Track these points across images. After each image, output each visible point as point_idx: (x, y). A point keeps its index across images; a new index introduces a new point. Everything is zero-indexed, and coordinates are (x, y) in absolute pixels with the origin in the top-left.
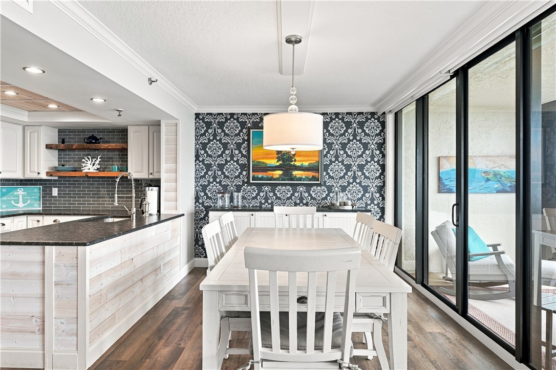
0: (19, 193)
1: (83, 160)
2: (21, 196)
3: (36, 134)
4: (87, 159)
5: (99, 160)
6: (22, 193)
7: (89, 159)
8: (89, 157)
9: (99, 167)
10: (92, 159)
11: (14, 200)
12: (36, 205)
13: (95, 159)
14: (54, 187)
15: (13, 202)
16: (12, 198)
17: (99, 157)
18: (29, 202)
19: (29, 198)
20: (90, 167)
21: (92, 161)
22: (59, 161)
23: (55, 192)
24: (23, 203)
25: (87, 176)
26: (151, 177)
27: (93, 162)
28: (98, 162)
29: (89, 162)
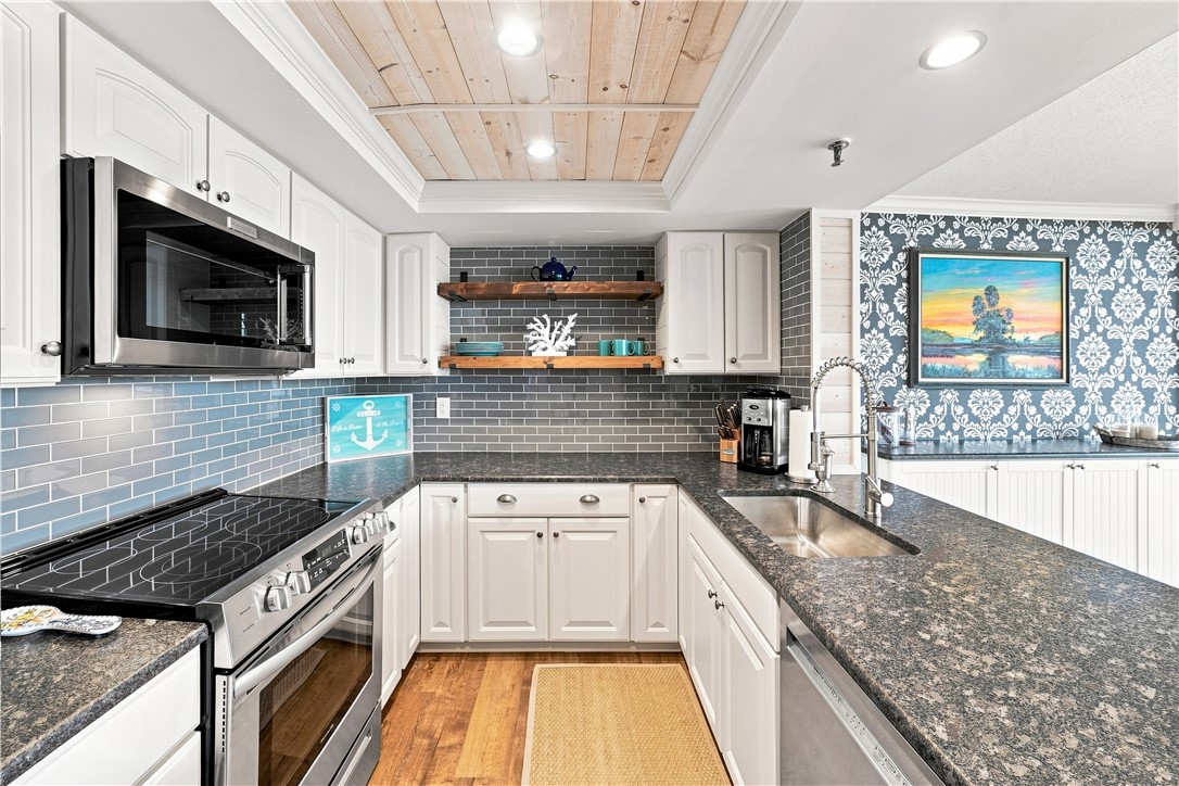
0: (366, 413)
1: (531, 326)
2: (369, 421)
3: (417, 255)
4: (540, 323)
5: (571, 324)
6: (372, 413)
7: (544, 322)
8: (545, 316)
9: (572, 342)
10: (552, 323)
11: (356, 432)
12: (399, 443)
13: (560, 323)
14: (440, 396)
15: (354, 437)
16: (352, 427)
17: (571, 318)
18: (385, 435)
19: (385, 424)
20: (549, 343)
21: (552, 329)
22: (452, 330)
23: (444, 407)
24: (375, 439)
25: (551, 368)
26: (731, 369)
27: (556, 332)
28: (567, 330)
29: (545, 331)
